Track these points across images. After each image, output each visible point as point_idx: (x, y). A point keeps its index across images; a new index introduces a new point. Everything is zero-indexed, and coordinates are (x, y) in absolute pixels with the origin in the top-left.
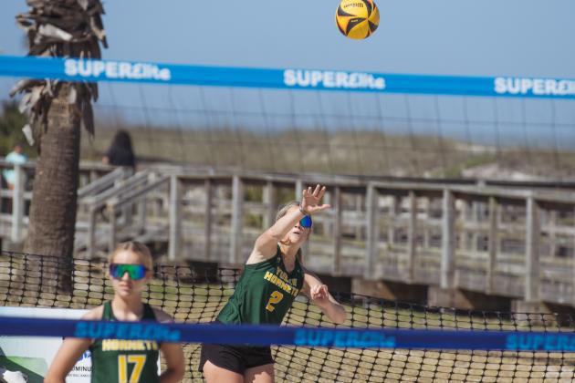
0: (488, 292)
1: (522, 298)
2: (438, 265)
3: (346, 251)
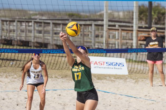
0: (42, 42)
1: (49, 43)
2: (31, 37)
3: (11, 34)
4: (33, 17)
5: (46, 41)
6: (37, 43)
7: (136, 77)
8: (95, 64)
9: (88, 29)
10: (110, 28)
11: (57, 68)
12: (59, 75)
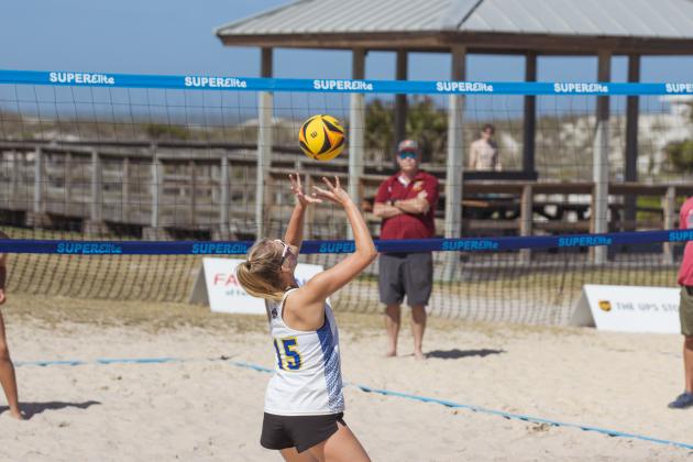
1: (89, 217)
2: (32, 197)
4: (38, 136)
5: (77, 212)
6: (49, 214)
7: (356, 326)
8: (229, 281)
9: (210, 174)
10: (276, 170)
11: (113, 294)
12: (117, 317)
